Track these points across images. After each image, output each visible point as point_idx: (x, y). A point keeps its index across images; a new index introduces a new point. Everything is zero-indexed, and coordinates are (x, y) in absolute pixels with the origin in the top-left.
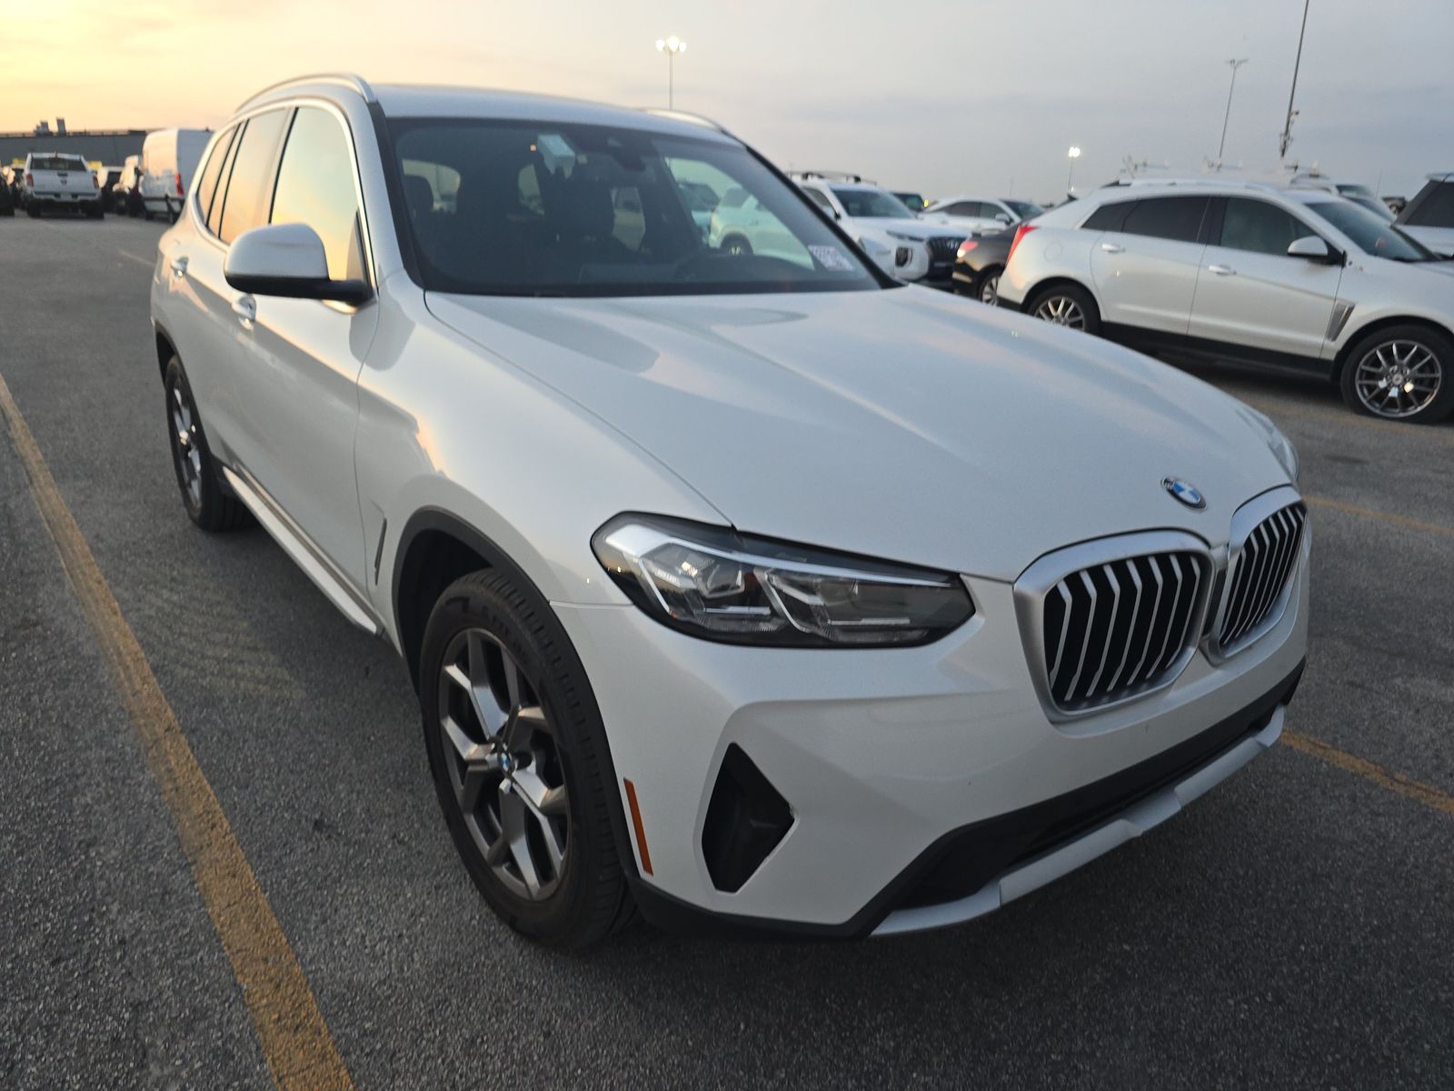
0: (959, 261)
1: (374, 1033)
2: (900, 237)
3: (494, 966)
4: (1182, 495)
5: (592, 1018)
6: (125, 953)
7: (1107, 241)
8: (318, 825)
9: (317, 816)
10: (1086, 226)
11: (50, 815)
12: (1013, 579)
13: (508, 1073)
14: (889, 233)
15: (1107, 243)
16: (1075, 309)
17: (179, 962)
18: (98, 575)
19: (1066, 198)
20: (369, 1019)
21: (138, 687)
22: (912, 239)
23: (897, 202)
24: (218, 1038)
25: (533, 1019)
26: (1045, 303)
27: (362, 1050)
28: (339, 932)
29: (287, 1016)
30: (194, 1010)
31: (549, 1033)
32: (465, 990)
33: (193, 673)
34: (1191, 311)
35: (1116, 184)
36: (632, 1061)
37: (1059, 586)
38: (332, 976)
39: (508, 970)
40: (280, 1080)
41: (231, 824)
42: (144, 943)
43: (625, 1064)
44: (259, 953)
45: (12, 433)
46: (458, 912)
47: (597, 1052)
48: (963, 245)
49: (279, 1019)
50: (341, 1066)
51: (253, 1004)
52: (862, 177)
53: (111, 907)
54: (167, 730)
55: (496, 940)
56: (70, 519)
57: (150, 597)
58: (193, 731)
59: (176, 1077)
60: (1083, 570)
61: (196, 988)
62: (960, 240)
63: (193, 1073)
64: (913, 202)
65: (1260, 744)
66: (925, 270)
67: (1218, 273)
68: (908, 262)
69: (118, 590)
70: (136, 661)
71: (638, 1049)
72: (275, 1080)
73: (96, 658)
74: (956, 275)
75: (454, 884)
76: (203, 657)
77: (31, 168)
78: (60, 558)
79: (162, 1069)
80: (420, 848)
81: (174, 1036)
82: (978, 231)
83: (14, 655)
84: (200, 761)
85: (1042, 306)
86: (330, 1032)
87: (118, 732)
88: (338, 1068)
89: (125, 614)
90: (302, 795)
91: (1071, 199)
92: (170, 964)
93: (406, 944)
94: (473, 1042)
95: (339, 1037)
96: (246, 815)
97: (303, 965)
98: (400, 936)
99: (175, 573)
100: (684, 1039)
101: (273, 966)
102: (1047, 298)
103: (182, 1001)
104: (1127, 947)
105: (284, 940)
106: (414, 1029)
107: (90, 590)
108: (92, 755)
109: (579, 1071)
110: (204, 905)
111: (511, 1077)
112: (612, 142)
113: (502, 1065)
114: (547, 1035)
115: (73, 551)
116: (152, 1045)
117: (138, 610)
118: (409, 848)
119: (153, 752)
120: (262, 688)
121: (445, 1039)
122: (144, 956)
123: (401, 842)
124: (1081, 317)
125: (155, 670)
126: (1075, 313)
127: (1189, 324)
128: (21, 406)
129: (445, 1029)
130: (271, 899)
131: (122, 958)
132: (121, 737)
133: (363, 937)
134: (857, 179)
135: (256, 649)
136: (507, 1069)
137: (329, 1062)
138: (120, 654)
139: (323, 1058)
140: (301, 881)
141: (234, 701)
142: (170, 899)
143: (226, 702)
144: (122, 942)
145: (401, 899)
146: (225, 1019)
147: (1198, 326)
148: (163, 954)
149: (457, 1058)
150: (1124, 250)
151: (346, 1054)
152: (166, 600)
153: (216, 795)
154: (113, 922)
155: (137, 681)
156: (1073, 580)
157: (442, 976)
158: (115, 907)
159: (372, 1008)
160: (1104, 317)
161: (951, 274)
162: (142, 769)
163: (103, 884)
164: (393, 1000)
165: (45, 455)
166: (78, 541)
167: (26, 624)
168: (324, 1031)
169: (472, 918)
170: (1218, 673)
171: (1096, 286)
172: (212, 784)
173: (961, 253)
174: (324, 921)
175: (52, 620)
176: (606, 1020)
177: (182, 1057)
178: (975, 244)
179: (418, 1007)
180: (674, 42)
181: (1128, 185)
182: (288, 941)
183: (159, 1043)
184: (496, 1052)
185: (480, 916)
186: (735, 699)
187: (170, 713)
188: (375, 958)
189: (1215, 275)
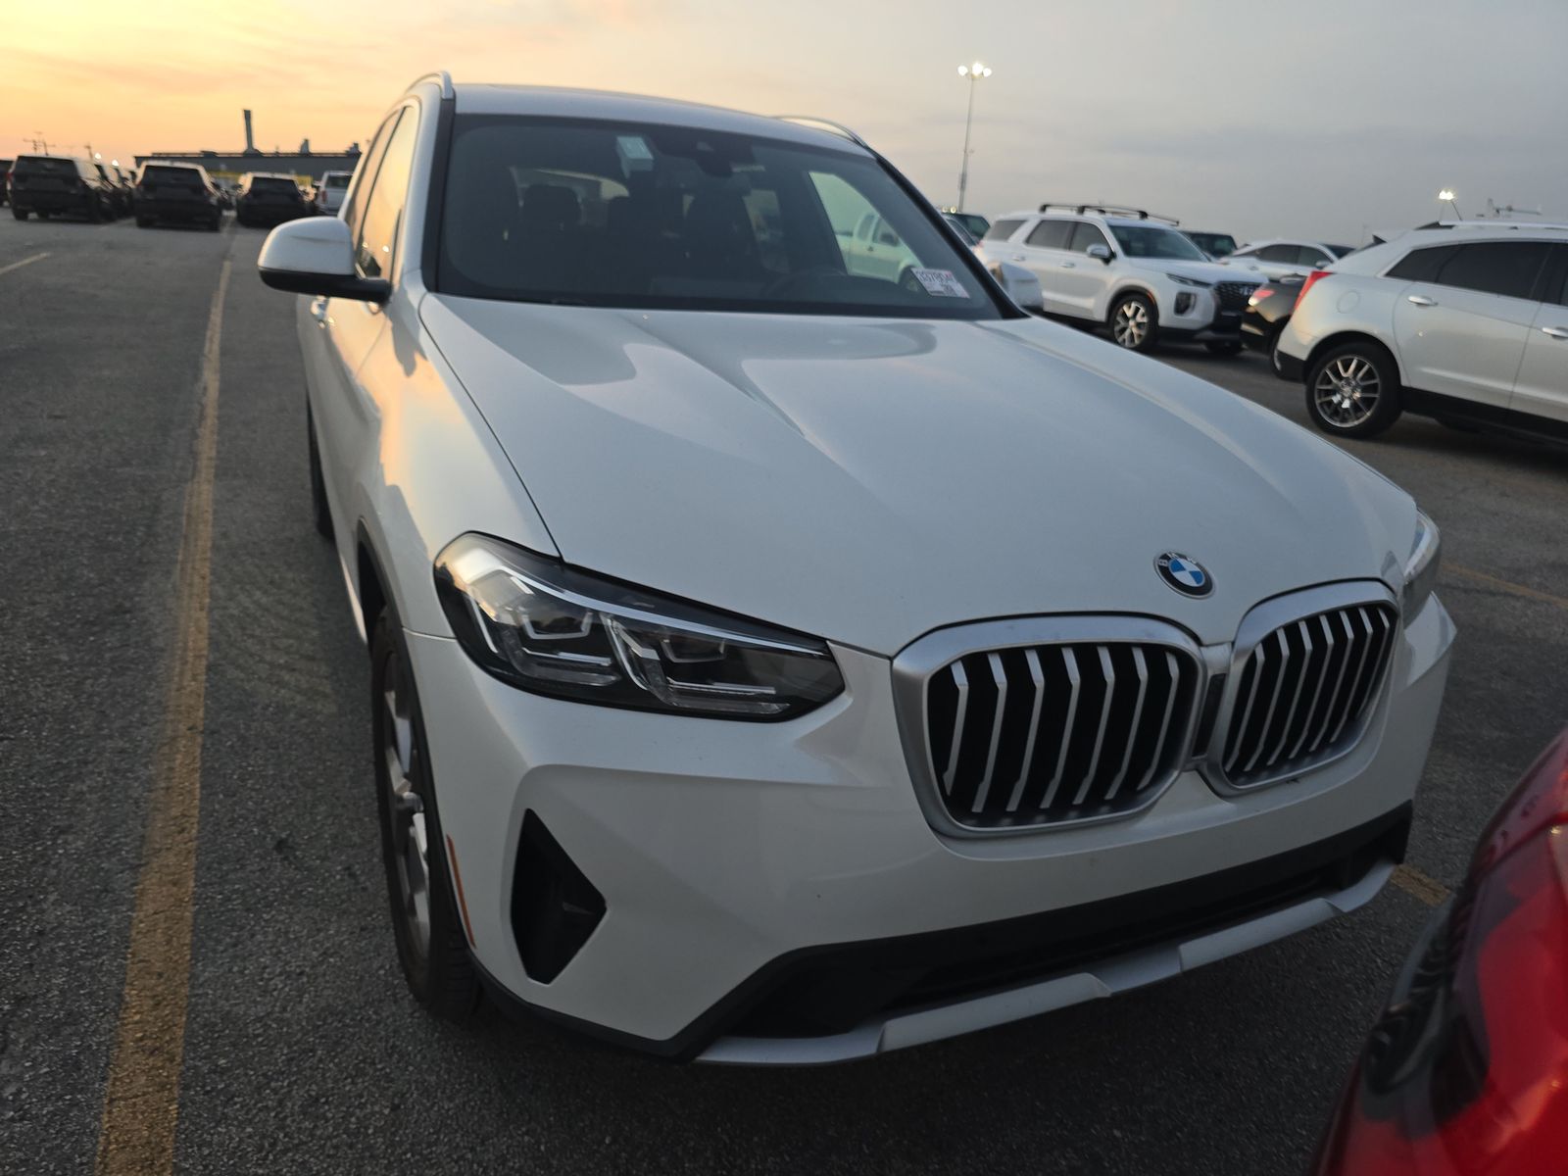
0: (1250, 310)
1: (223, 1072)
2: (1183, 280)
3: (378, 1023)
4: (1178, 575)
5: (450, 1099)
6: (38, 945)
7: (1417, 292)
8: (281, 845)
9: (284, 836)
10: (1391, 274)
11: (43, 797)
12: (891, 653)
13: (335, 1141)
14: (1171, 276)
15: (1415, 295)
16: (1370, 370)
17: (81, 962)
18: (206, 571)
19: (1372, 241)
20: (225, 1055)
21: (185, 683)
22: (1197, 283)
23: (1188, 241)
24: (76, 1047)
25: (388, 1088)
26: (1332, 363)
27: (203, 1087)
28: (244, 959)
29: (150, 1038)
30: (69, 1014)
31: (398, 1107)
32: (337, 1043)
33: (242, 675)
34: (1515, 381)
35: (1436, 226)
36: (470, 1156)
37: (953, 668)
38: (214, 1003)
39: (390, 1029)
40: (111, 1101)
41: (199, 832)
42: (59, 937)
43: (462, 1157)
44: (158, 966)
45: (200, 431)
46: (370, 958)
47: (438, 1138)
48: (1258, 292)
49: (141, 1039)
50: (175, 1099)
51: (124, 1019)
52: (1148, 211)
53: (49, 896)
54: (190, 729)
55: (394, 995)
56: (209, 517)
57: (242, 597)
58: (213, 733)
59: (20, 1078)
60: (993, 652)
61: (82, 992)
62: (1255, 286)
63: (34, 1079)
64: (1216, 245)
65: (1335, 908)
66: (1210, 319)
67: (1554, 336)
68: (1189, 310)
69: (217, 587)
70: (198, 657)
71: (483, 1143)
72: (106, 1101)
73: (162, 650)
74: (1245, 327)
75: (382, 928)
76: (262, 661)
77: (327, 185)
78: (181, 551)
79: (11, 1067)
80: (368, 884)
81: (38, 1036)
82: (1276, 277)
83: (92, 638)
84: (204, 762)
85: (1329, 365)
86: (184, 1061)
87: (145, 725)
88: (170, 1101)
89: (211, 610)
90: (281, 812)
91: (1378, 241)
92: (70, 964)
93: (303, 983)
94: (317, 1100)
95: (188, 1069)
96: (218, 824)
97: (193, 987)
98: (301, 973)
99: (277, 576)
100: (538, 1143)
101: (164, 983)
102: (1337, 356)
103: (62, 1003)
104: (1117, 1133)
105: (188, 957)
106: (265, 1075)
107: (191, 585)
108: (110, 744)
109: (409, 1155)
110: (132, 910)
111: (336, 1147)
112: (702, 146)
113: (334, 1131)
114: (395, 1108)
115: (196, 546)
116: (15, 1042)
117: (225, 608)
118: (357, 883)
119: (166, 750)
120: (299, 698)
121: (290, 1092)
122: (53, 950)
123: (352, 875)
124: (1377, 381)
125: (209, 668)
126: (1369, 375)
127: (1511, 396)
128: (221, 406)
129: (295, 1081)
130: (196, 914)
131: (33, 948)
132: (145, 729)
133: (266, 967)
134: (1144, 215)
135: (312, 659)
136: (336, 1137)
137: (166, 1093)
138: (185, 649)
139: (162, 1087)
140: (235, 900)
141: (266, 707)
142: (106, 897)
143: (258, 710)
144: (41, 933)
145: (322, 934)
146: (92, 1028)
147: (1522, 399)
148: (71, 952)
149: (292, 1115)
150: (1436, 304)
151: (186, 1088)
152: (254, 602)
153: (201, 800)
154: (43, 911)
155: (188, 676)
156: (976, 664)
157: (320, 1023)
158: (52, 898)
159: (234, 1045)
160: (1404, 382)
161: (1240, 325)
162: (145, 765)
163: (54, 872)
164: (260, 1039)
165: (218, 452)
166: (206, 534)
167: (120, 610)
168: (178, 1059)
169: (382, 967)
170: (1226, 806)
171: (1397, 344)
172: (203, 787)
173: (1253, 302)
174: (235, 945)
175: (143, 609)
176: (464, 1104)
177: (34, 1060)
178: (1270, 293)
179: (281, 1054)
180: (978, 68)
181: (1450, 227)
182: (190, 960)
183: (22, 1040)
184: (333, 1118)
185: (391, 967)
186: (531, 756)
187: (201, 714)
188: (265, 992)
189: (1550, 338)
